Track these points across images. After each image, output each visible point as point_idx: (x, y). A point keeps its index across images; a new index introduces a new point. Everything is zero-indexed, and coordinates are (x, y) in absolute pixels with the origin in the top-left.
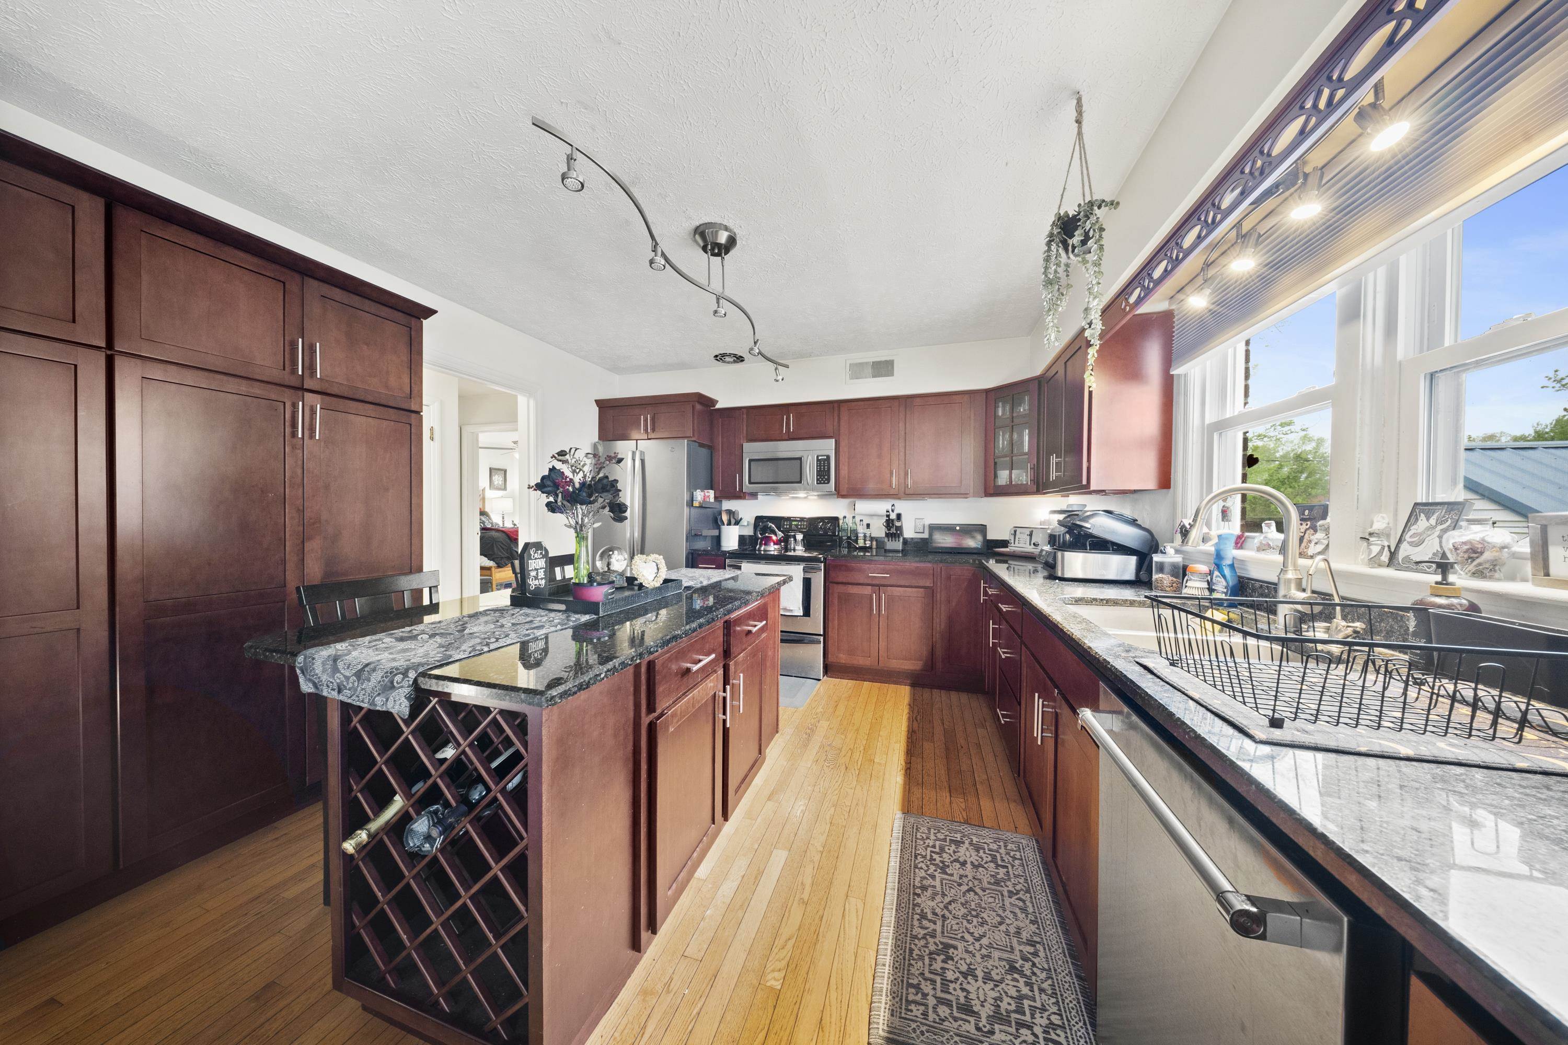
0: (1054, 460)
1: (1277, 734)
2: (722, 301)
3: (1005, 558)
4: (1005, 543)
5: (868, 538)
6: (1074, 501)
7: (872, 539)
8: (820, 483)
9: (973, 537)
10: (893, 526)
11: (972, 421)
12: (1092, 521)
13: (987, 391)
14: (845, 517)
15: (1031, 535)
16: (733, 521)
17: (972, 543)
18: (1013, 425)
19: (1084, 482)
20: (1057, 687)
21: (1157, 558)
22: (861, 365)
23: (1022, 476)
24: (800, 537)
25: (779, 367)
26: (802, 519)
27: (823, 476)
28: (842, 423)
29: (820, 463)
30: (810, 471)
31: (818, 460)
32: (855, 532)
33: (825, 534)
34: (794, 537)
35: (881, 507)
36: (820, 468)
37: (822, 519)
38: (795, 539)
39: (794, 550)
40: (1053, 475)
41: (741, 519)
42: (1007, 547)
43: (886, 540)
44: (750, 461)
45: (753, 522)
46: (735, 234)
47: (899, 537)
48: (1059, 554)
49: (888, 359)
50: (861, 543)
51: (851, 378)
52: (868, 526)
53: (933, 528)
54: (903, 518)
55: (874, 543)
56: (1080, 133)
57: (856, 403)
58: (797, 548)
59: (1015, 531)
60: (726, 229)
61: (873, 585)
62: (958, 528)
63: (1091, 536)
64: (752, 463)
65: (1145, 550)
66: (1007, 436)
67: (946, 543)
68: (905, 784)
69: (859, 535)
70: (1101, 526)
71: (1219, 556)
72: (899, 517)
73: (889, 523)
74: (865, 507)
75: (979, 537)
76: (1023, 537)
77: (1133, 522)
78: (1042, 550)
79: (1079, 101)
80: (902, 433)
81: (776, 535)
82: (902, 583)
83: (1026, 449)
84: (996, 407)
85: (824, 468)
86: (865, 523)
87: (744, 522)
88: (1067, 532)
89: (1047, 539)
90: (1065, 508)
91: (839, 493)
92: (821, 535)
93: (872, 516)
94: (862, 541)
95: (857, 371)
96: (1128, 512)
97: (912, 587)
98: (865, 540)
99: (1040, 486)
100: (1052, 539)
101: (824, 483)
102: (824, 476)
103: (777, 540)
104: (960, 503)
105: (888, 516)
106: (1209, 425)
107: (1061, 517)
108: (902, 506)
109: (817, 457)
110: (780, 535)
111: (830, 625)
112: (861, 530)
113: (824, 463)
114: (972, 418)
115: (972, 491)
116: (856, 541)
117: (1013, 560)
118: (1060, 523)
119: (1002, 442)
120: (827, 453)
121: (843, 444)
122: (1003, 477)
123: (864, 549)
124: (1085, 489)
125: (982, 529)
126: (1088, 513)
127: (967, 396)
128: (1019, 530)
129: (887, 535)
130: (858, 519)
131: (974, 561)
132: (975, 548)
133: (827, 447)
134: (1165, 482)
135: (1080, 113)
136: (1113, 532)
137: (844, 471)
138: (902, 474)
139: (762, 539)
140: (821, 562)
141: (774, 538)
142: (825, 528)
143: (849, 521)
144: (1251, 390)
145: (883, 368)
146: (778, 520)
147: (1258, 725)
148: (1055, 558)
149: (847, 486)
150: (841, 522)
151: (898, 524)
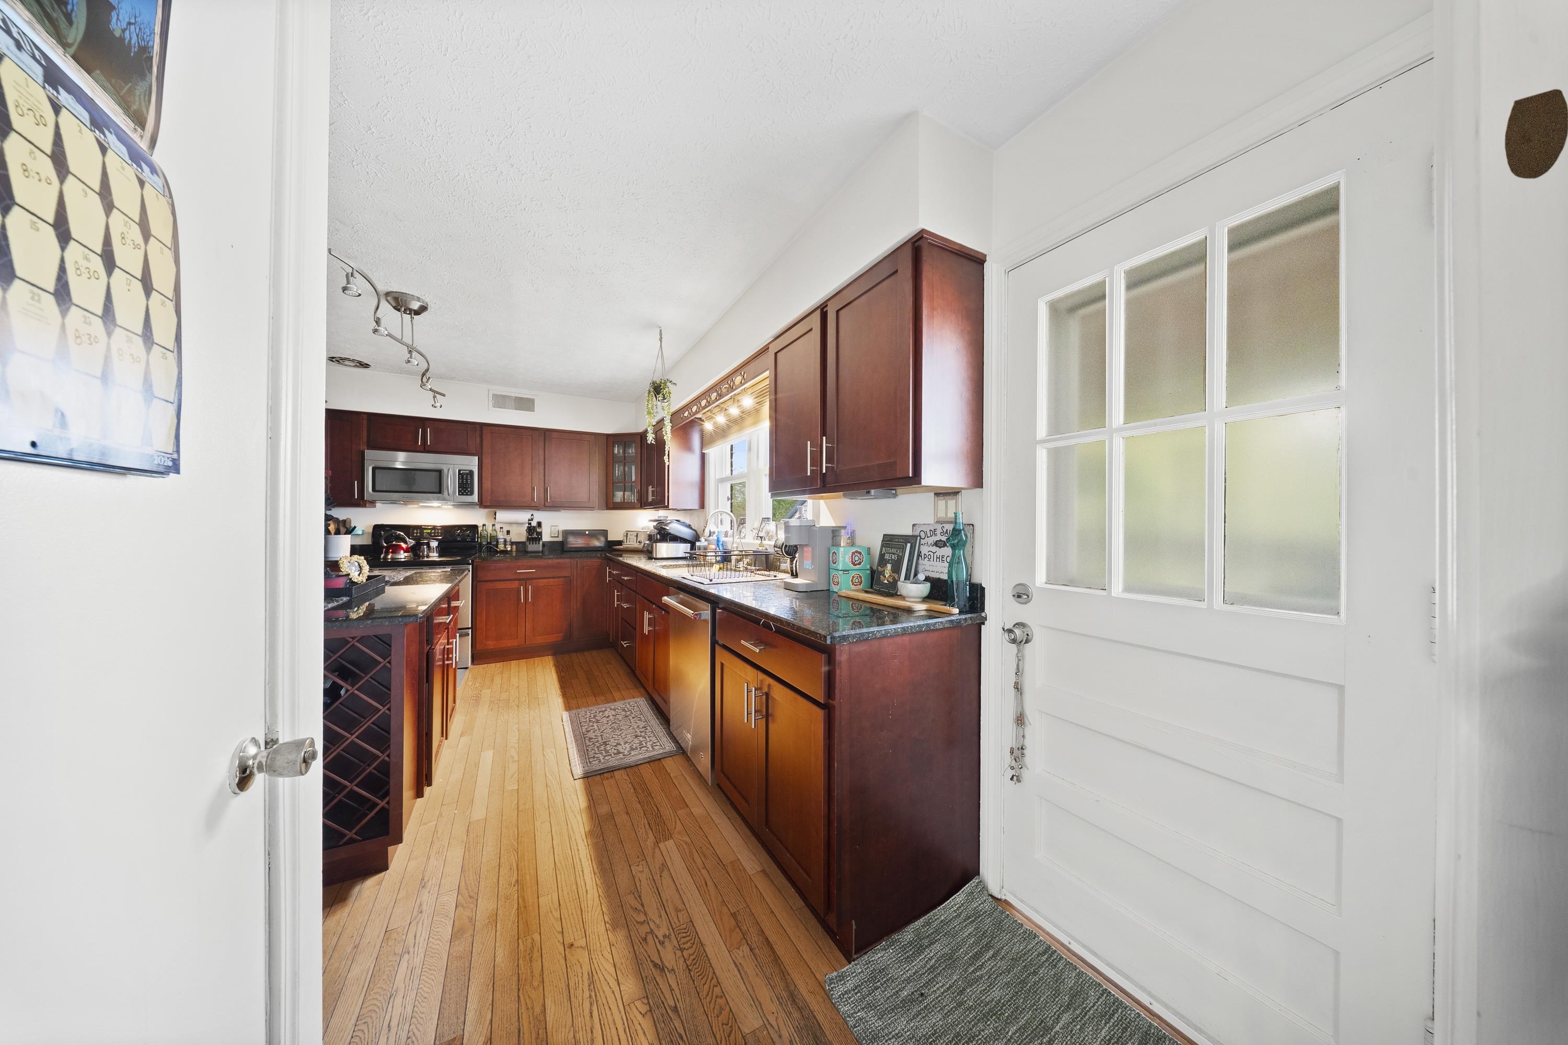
0: (650, 489)
1: (711, 583)
2: (414, 354)
3: (620, 553)
4: (620, 543)
5: (508, 543)
6: (661, 514)
7: (512, 543)
8: (463, 494)
9: (598, 539)
10: (534, 532)
11: (597, 454)
12: (669, 526)
13: (608, 436)
14: (484, 525)
15: (637, 536)
16: (343, 530)
17: (598, 543)
18: (624, 461)
19: (666, 504)
20: (654, 604)
21: (698, 544)
22: (504, 397)
23: (632, 497)
24: (434, 544)
25: (437, 395)
26: (434, 528)
27: (465, 486)
28: (485, 443)
29: (463, 477)
30: (451, 482)
31: (459, 473)
32: (495, 539)
33: (464, 540)
34: (428, 545)
35: (523, 516)
36: (463, 481)
37: (460, 527)
38: (429, 547)
39: (428, 556)
40: (650, 498)
41: (355, 527)
42: (621, 545)
43: (528, 543)
44: (374, 469)
45: (371, 530)
46: (427, 305)
47: (539, 541)
48: (654, 544)
49: (529, 397)
50: (501, 547)
51: (494, 407)
52: (508, 532)
53: (567, 533)
54: (543, 525)
55: (514, 547)
56: (661, 346)
57: (499, 428)
58: (431, 554)
59: (627, 534)
60: (419, 299)
61: (519, 580)
62: (587, 532)
63: (670, 534)
64: (377, 471)
65: (694, 541)
66: (621, 468)
67: (578, 544)
68: (564, 702)
69: (499, 540)
70: (675, 528)
71: (718, 541)
72: (539, 524)
73: (531, 530)
74: (504, 516)
75: (603, 539)
76: (632, 537)
77: (689, 527)
78: (645, 544)
79: (661, 331)
80: (542, 458)
81: (406, 542)
82: (547, 575)
83: (633, 479)
84: (614, 446)
85: (467, 481)
86: (505, 529)
87: (358, 531)
88: (658, 533)
89: (647, 538)
90: (657, 518)
91: (482, 504)
92: (459, 541)
93: (511, 523)
94: (503, 546)
95: (500, 401)
96: (688, 522)
97: (553, 578)
98: (505, 545)
99: (643, 504)
100: (650, 537)
101: (467, 495)
102: (467, 489)
103: (407, 548)
104: (588, 514)
105: (530, 524)
106: (718, 479)
107: (655, 524)
108: (539, 516)
109: (459, 471)
110: (411, 542)
111: (478, 618)
112: (501, 536)
113: (467, 477)
114: (597, 453)
115: (597, 506)
116: (497, 546)
117: (626, 554)
118: (655, 527)
119: (618, 471)
120: (470, 468)
121: (487, 461)
122: (619, 496)
123: (504, 552)
124: (667, 507)
125: (605, 533)
126: (668, 522)
127: (593, 437)
128: (629, 533)
129: (528, 539)
130: (498, 527)
131: (601, 555)
132: (599, 547)
133: (472, 464)
134: (702, 505)
135: (661, 334)
136: (680, 532)
137: (487, 485)
138: (542, 490)
139: (388, 548)
140: (469, 564)
141: (404, 546)
142: (463, 535)
143: (489, 529)
144: (733, 464)
145: (525, 404)
146: (407, 529)
147: (707, 581)
148: (652, 547)
149: (490, 498)
150: (480, 529)
151: (539, 530)
